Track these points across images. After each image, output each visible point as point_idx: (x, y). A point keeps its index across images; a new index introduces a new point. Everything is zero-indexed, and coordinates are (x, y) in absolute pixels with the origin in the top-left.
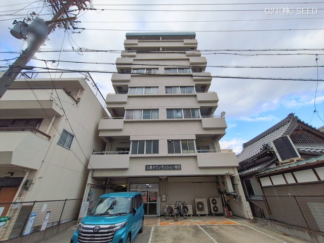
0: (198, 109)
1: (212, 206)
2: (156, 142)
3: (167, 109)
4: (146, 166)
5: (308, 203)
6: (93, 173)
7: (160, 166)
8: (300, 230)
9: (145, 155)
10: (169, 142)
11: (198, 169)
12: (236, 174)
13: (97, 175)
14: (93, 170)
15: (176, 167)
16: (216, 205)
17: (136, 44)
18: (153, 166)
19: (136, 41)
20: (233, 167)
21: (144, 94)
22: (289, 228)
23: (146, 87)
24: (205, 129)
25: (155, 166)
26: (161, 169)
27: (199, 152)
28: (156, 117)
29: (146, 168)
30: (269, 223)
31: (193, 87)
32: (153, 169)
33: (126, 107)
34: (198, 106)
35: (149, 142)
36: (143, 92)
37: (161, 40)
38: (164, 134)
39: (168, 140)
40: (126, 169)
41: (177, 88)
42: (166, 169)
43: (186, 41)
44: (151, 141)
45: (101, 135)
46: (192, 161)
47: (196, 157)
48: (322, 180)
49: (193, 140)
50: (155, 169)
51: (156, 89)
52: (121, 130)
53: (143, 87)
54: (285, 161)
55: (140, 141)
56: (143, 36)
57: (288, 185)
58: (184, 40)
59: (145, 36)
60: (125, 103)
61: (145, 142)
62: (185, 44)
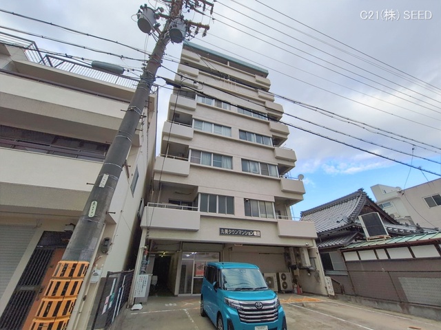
0: (275, 165)
1: (281, 282)
2: (231, 200)
3: (242, 159)
4: (221, 229)
5: (399, 278)
6: (148, 233)
7: (237, 230)
8: (392, 303)
9: (217, 214)
10: (246, 201)
11: (279, 238)
12: (315, 246)
13: (154, 236)
14: (149, 229)
15: (255, 233)
16: (286, 281)
17: (198, 61)
18: (228, 229)
19: (197, 57)
20: (311, 239)
21: (213, 133)
22: (378, 302)
23: (215, 124)
24: (284, 191)
25: (232, 230)
26: (238, 235)
27: (280, 218)
28: (229, 166)
29: (221, 231)
30: (353, 299)
31: (269, 137)
32: (228, 234)
33: (192, 145)
34: (276, 162)
35: (221, 197)
36: (212, 130)
37: (228, 66)
38: (240, 190)
39: (245, 199)
40: (195, 231)
41: (252, 135)
42: (244, 235)
43: (258, 78)
44: (225, 196)
45: (156, 178)
46: (271, 228)
47: (276, 223)
48: (416, 257)
49: (271, 202)
50: (231, 234)
51: (227, 130)
52: (185, 176)
53: (211, 123)
54: (373, 237)
55: (211, 195)
56: (208, 53)
57: (378, 261)
58: (256, 76)
59: (210, 53)
60: (189, 139)
61: (218, 197)
62: (257, 81)
